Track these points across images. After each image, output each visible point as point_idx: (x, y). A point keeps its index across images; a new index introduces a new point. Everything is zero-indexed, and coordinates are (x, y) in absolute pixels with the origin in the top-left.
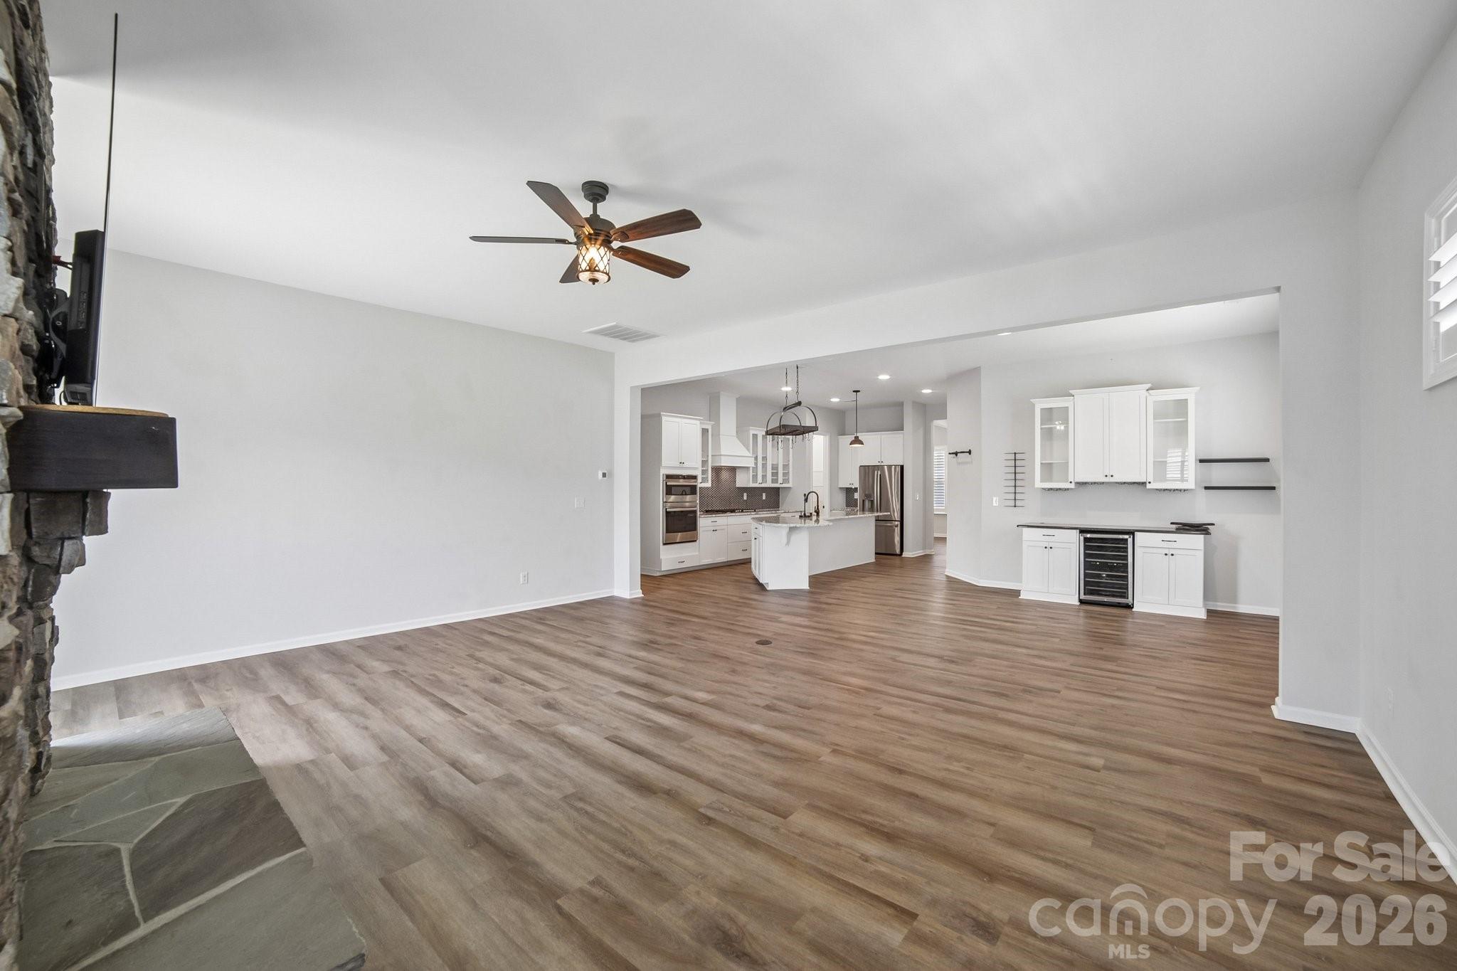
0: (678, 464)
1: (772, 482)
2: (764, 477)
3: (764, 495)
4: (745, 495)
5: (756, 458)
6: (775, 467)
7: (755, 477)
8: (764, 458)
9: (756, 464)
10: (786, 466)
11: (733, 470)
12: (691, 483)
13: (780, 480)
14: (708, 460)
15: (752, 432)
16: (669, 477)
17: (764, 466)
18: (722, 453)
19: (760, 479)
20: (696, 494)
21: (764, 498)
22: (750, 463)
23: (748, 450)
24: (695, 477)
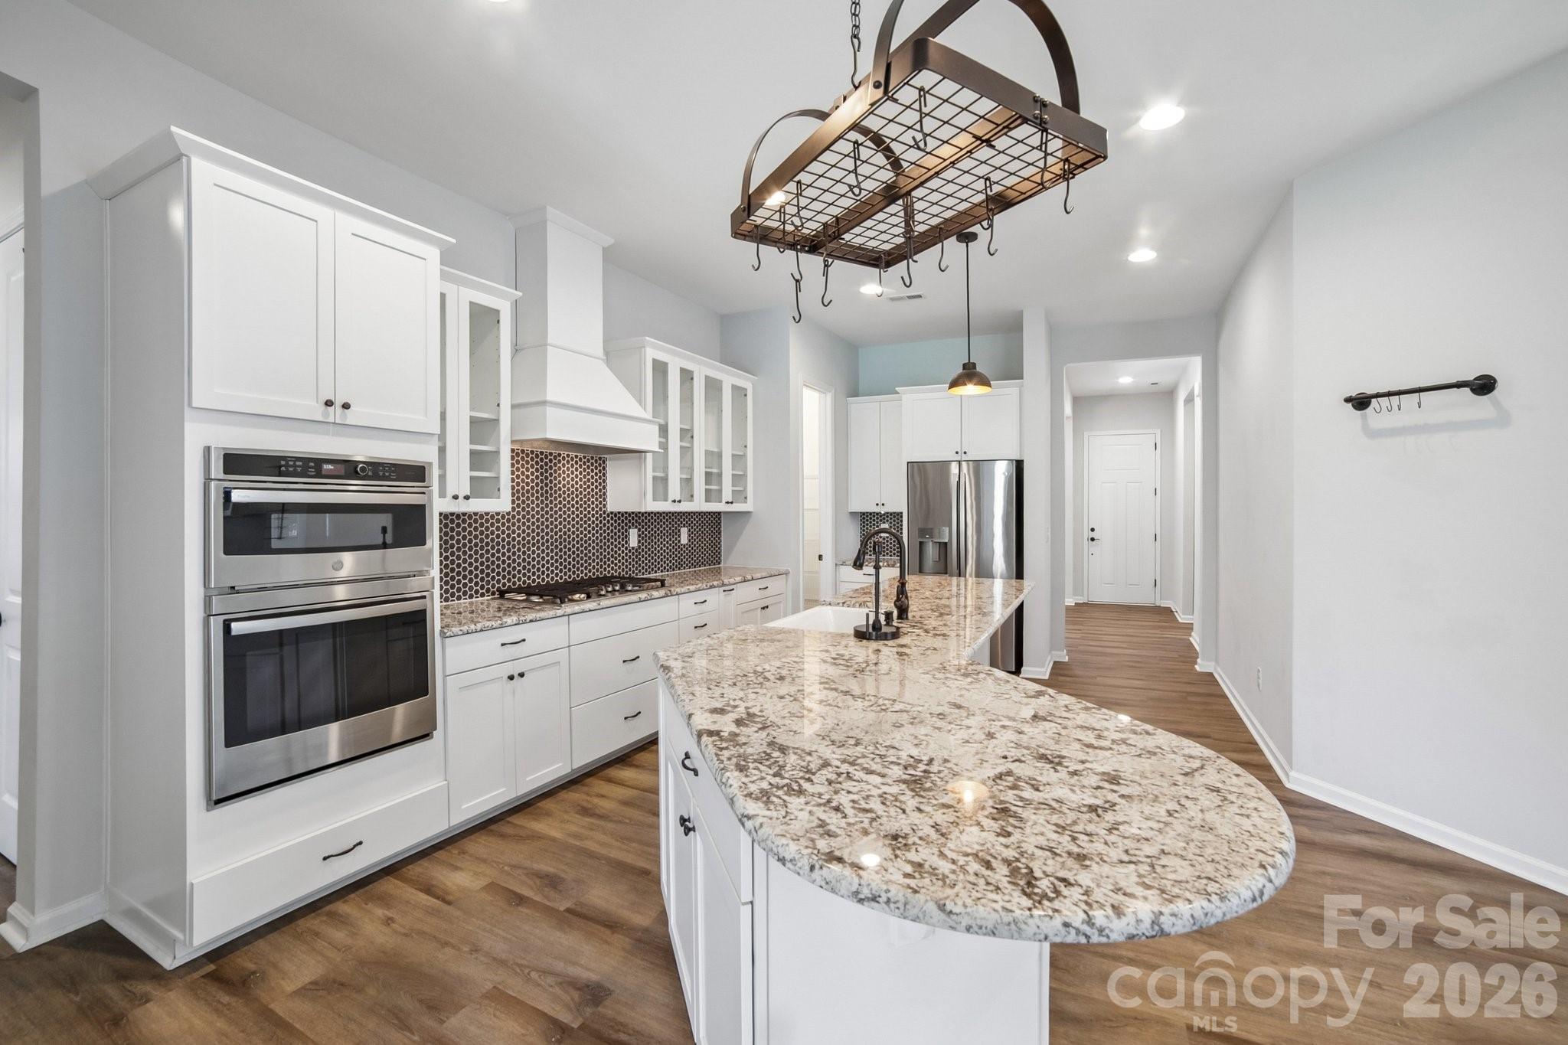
0: (318, 412)
1: (707, 500)
2: (687, 482)
3: (684, 531)
4: (633, 534)
5: (664, 430)
6: (714, 457)
7: (661, 482)
8: (687, 434)
9: (664, 446)
10: (739, 459)
11: (596, 458)
12: (404, 495)
13: (727, 495)
14: (496, 421)
15: (651, 354)
16: (237, 463)
17: (686, 452)
18: (550, 397)
19: (675, 490)
20: (421, 540)
21: (684, 540)
22: (645, 438)
23: (641, 401)
24: (416, 473)
